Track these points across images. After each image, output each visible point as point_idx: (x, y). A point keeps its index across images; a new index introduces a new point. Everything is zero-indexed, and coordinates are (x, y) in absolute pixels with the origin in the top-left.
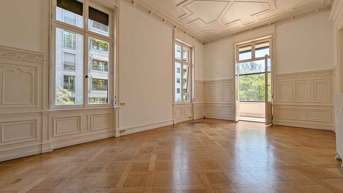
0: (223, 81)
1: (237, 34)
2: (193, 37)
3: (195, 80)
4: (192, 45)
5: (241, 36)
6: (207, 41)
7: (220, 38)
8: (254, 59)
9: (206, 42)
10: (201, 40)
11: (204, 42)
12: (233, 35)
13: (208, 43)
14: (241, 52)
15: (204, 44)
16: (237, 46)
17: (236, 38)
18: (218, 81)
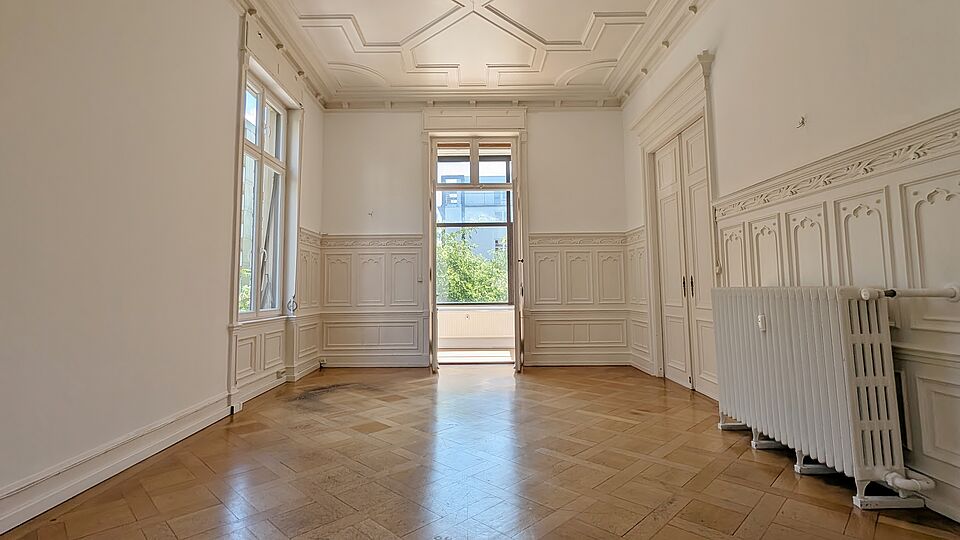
0: (390, 238)
1: (434, 103)
2: (301, 73)
3: (299, 229)
4: (295, 100)
5: (445, 114)
6: (339, 100)
7: (383, 103)
8: (475, 184)
9: (334, 100)
10: (320, 91)
11: (327, 101)
12: (425, 103)
13: (340, 105)
14: (442, 159)
15: (326, 105)
16: (432, 138)
17: (433, 116)
18: (376, 239)
